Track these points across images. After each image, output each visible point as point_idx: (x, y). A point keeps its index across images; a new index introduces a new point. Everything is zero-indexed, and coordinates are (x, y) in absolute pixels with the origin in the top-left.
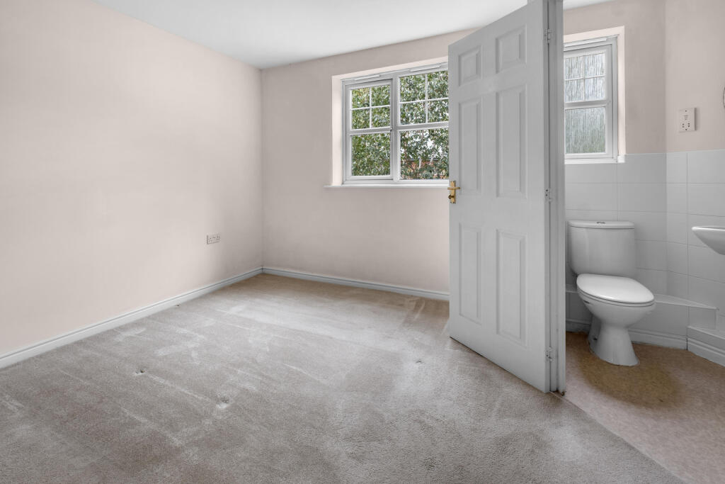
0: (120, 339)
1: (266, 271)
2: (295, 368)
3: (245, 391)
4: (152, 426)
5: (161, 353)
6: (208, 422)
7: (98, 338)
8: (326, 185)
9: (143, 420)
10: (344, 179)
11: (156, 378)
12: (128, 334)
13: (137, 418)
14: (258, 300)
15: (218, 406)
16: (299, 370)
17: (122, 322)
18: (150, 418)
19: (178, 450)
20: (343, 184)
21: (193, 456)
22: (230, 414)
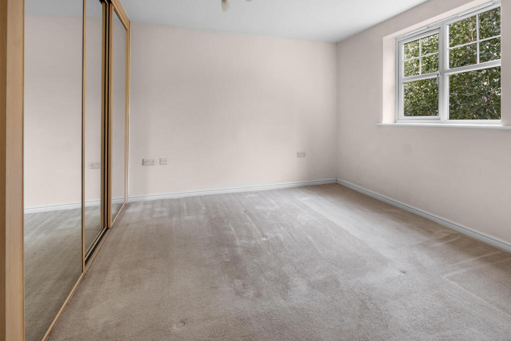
0: (246, 197)
1: (339, 182)
2: (310, 238)
3: (277, 238)
4: (234, 233)
5: (257, 207)
6: (253, 242)
7: (239, 194)
8: (378, 123)
9: (233, 230)
10: (397, 119)
11: (248, 217)
12: (250, 195)
13: (232, 228)
14: (320, 197)
15: (262, 238)
16: (312, 240)
17: (251, 190)
18: (236, 231)
19: (236, 246)
20: (395, 122)
21: (239, 251)
22: (264, 243)
